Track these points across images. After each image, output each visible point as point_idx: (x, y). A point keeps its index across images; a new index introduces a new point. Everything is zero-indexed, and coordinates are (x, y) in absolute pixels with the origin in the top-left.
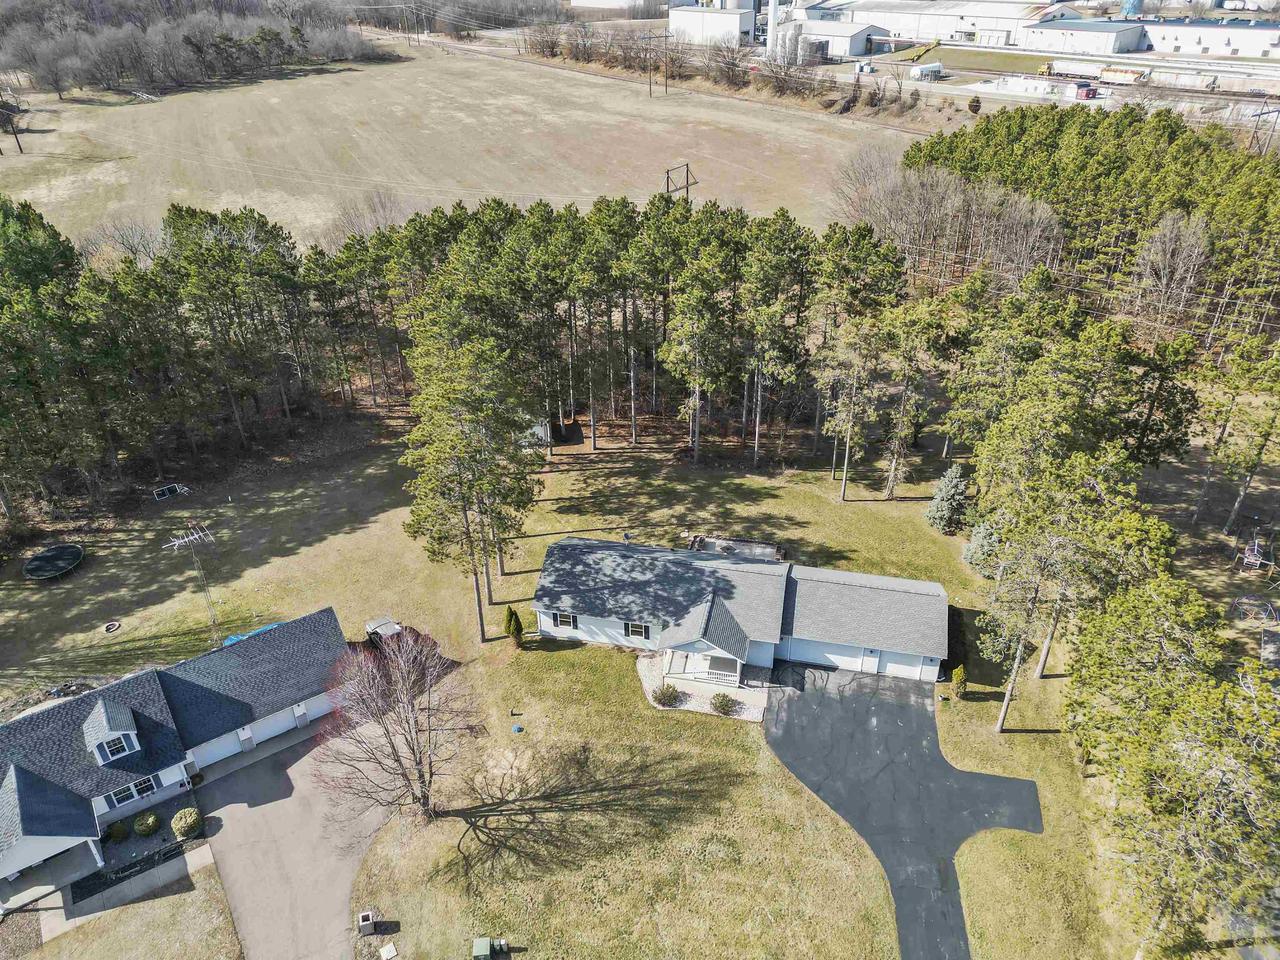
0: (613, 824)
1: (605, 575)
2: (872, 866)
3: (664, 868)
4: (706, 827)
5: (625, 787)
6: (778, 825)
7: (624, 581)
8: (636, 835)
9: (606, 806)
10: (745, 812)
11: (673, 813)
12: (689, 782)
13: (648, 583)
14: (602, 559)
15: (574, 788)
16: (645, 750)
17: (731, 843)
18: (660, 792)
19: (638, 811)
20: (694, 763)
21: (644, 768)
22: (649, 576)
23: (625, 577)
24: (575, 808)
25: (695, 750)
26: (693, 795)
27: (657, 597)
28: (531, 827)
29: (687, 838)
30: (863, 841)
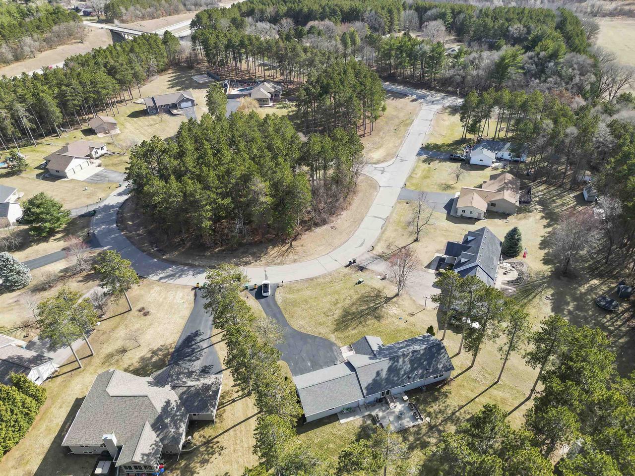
0: (357, 309)
3: (339, 305)
4: (336, 317)
5: (361, 317)
6: (320, 324)
9: (362, 311)
10: (329, 323)
11: (345, 316)
16: (364, 327)
17: (328, 316)
18: (353, 319)
19: (353, 313)
26: (343, 322)
29: (338, 313)
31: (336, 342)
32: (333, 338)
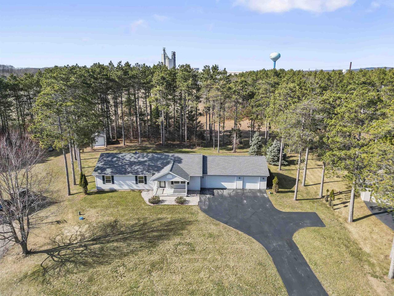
0: (129, 245)
1: (126, 160)
2: (257, 245)
4: (177, 240)
5: (135, 231)
6: (211, 235)
7: (135, 162)
8: (141, 247)
9: (125, 239)
10: (194, 233)
11: (160, 238)
12: (167, 226)
13: (146, 161)
14: (125, 155)
15: (109, 235)
16: (145, 219)
17: (189, 244)
18: (152, 231)
19: (142, 239)
20: (169, 220)
21: (144, 224)
22: (146, 159)
23: (135, 160)
24: (108, 242)
25: (169, 216)
26: (170, 230)
27: (149, 166)
28: (85, 251)
30: (251, 237)
31: (200, 211)
32: (202, 216)
